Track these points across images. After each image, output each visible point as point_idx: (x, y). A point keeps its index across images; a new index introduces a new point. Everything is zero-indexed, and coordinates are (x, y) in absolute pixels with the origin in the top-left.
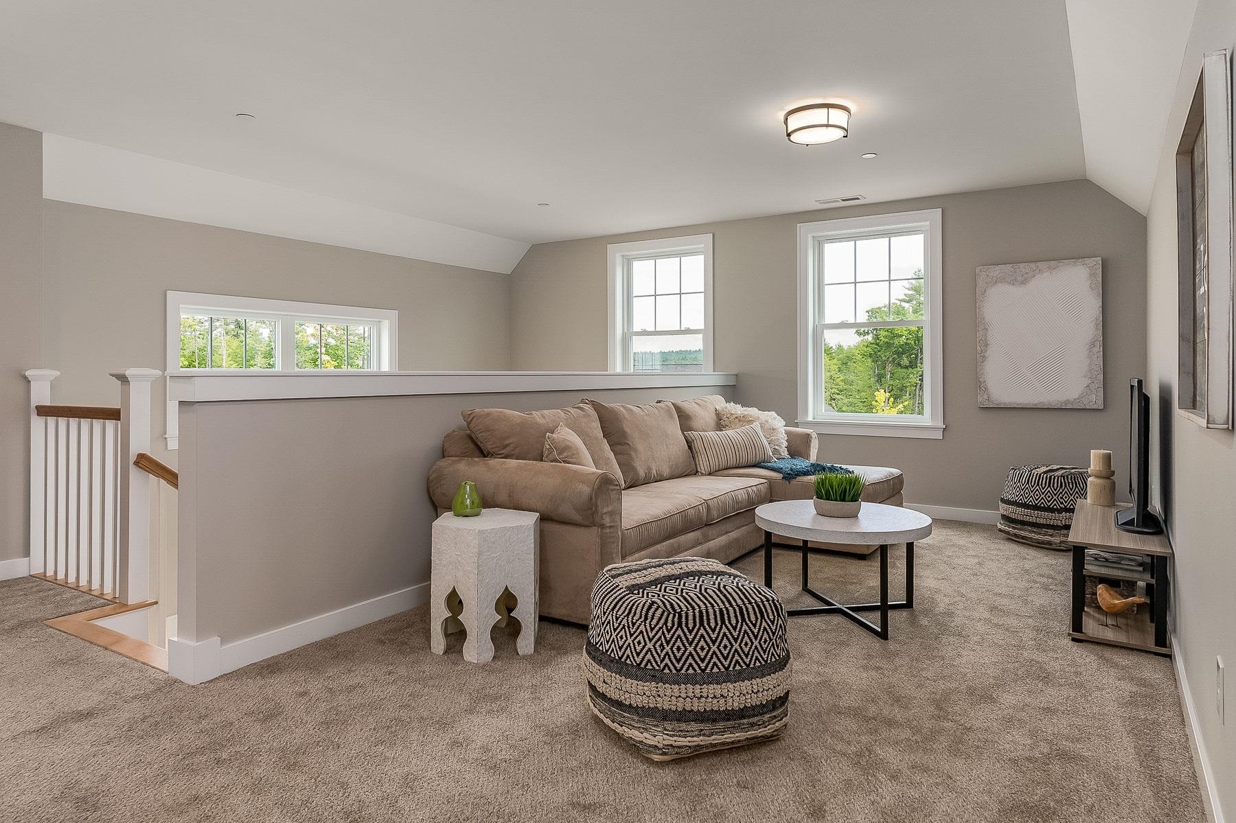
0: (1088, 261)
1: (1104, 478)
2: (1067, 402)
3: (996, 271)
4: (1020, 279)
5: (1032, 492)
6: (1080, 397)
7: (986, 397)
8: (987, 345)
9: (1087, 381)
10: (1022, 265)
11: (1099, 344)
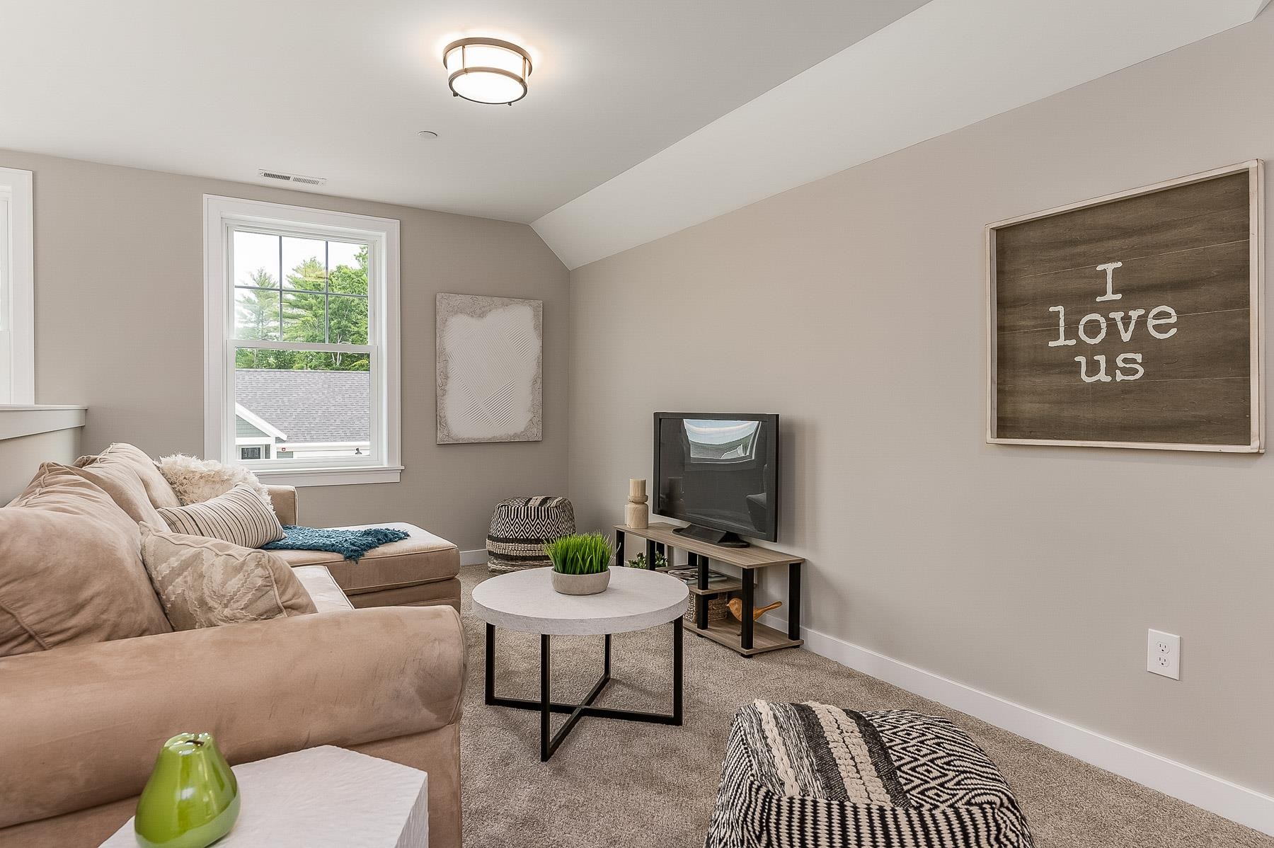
0: (532, 302)
1: (636, 503)
2: (515, 435)
3: (458, 300)
4: (478, 311)
5: (533, 526)
6: (526, 430)
7: (446, 433)
8: (447, 377)
9: (530, 415)
10: (480, 298)
11: (539, 381)
